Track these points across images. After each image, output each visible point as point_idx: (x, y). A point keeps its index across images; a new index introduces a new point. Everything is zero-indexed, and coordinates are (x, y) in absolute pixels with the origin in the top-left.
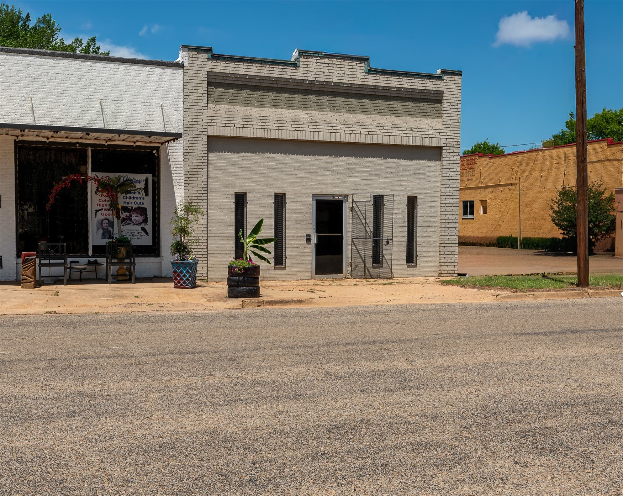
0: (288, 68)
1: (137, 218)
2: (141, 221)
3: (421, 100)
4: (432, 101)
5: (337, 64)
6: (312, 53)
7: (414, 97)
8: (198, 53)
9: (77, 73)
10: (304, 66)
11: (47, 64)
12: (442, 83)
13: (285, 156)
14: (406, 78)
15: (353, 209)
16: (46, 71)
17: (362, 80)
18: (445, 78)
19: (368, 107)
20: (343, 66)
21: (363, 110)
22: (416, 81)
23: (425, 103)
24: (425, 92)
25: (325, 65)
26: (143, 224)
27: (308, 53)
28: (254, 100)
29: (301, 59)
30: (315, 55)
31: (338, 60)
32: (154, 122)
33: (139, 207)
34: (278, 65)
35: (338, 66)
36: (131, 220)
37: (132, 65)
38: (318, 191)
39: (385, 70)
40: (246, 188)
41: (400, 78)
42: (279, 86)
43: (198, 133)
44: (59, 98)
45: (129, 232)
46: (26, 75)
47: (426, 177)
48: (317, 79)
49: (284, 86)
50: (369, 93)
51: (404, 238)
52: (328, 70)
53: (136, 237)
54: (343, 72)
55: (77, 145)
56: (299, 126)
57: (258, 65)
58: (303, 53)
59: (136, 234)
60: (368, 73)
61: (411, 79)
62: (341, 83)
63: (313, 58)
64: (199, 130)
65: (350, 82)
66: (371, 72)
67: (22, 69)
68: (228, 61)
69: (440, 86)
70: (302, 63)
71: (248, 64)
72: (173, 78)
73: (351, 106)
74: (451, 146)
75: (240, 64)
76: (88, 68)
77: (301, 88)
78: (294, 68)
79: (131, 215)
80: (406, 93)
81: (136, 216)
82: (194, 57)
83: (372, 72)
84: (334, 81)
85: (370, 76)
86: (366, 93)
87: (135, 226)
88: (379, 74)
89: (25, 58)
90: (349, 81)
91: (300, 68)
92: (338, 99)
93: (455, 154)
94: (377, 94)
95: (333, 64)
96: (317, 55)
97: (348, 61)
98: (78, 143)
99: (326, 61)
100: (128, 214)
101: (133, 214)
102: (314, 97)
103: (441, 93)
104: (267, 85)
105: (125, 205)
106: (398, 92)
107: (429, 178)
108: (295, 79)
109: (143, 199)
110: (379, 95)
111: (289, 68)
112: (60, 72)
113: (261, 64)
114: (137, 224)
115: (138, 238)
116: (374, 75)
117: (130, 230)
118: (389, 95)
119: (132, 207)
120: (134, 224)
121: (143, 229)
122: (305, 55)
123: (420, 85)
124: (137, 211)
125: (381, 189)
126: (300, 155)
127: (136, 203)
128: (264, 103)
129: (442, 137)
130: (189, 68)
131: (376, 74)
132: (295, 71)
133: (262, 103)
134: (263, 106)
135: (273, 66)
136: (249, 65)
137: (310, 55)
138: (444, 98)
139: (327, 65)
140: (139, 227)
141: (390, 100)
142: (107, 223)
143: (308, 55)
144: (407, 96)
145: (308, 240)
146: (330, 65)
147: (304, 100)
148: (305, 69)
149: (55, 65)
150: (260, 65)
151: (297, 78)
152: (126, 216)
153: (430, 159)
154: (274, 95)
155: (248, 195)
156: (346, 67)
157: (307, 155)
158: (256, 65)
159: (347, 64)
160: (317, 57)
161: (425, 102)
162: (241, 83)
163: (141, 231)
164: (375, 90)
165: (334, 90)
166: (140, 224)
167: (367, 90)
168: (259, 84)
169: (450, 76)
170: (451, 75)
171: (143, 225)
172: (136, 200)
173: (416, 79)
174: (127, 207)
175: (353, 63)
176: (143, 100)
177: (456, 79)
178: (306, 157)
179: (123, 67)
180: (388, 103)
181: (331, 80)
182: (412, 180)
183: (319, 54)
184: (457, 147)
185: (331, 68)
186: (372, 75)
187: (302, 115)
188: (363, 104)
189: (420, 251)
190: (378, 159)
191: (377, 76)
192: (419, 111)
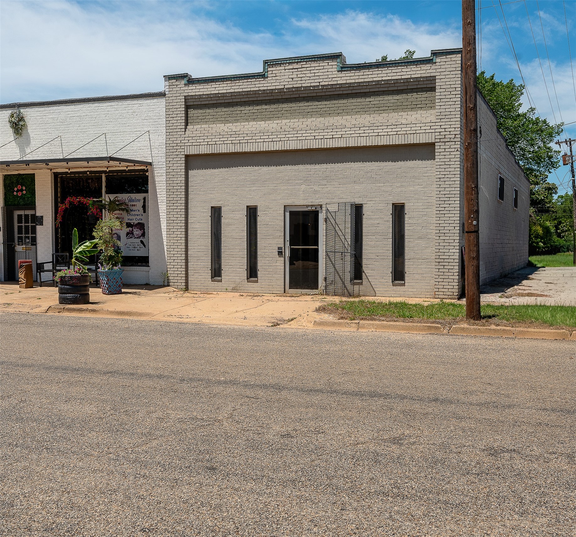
0: (256, 80)
1: (137, 233)
2: (140, 235)
3: (409, 91)
4: (424, 89)
5: (306, 67)
6: (280, 61)
7: (399, 88)
8: (176, 81)
9: (89, 114)
10: (272, 75)
11: (71, 110)
12: (433, 67)
13: (257, 168)
14: (386, 69)
15: (328, 219)
16: (69, 116)
17: (334, 79)
18: (438, 60)
19: (344, 108)
20: (313, 68)
21: (339, 111)
22: (400, 70)
23: (414, 94)
24: (412, 80)
25: (293, 70)
26: (141, 237)
27: (276, 62)
28: (228, 116)
29: (269, 69)
30: (283, 62)
31: (308, 63)
32: (143, 148)
33: (139, 223)
34: (247, 79)
35: (308, 69)
36: (133, 234)
37: (127, 100)
38: (289, 202)
39: (360, 64)
40: (221, 202)
41: (379, 70)
42: (250, 99)
43: (177, 153)
44: (78, 136)
45: (132, 244)
46: (58, 121)
47: (417, 181)
48: (286, 87)
49: (256, 99)
50: (345, 92)
51: (389, 252)
52: (297, 75)
53: (136, 249)
54: (313, 74)
55: (88, 173)
56: (267, 137)
57: (229, 82)
58: (271, 62)
59: (136, 246)
60: (341, 71)
61: (393, 68)
62: (311, 86)
63: (282, 66)
64: (178, 150)
65: (321, 84)
66: (344, 69)
67: (55, 116)
68: (202, 83)
69: (431, 71)
70: (271, 72)
71: (219, 83)
72: (157, 106)
73: (325, 109)
74: (446, 140)
75: (212, 84)
76: (97, 108)
77: (272, 98)
78: (263, 79)
79: (133, 230)
80: (388, 85)
81: (136, 231)
82: (174, 85)
83: (346, 69)
84: (303, 85)
85: (343, 74)
86: (341, 92)
87: (136, 239)
88: (353, 70)
89: (57, 107)
90: (319, 82)
91: (269, 78)
92: (311, 104)
93: (453, 150)
94: (354, 92)
95: (303, 68)
96: (285, 62)
97: (318, 62)
98: (88, 171)
99: (295, 66)
100: (131, 229)
101: (134, 229)
102: (286, 106)
103: (432, 79)
104: (239, 100)
105: (129, 221)
106: (379, 86)
107: (421, 181)
108: (264, 90)
109: (142, 215)
110: (356, 93)
111: (258, 80)
112: (79, 114)
113: (231, 80)
114: (137, 238)
115: (138, 250)
116: (348, 72)
117: (132, 243)
118: (368, 90)
119: (134, 223)
120: (135, 238)
121: (142, 242)
122: (273, 64)
123: (405, 73)
124: (138, 226)
125: (360, 197)
126: (271, 166)
127: (136, 219)
128: (238, 118)
129: (433, 131)
130: (170, 95)
131: (350, 70)
132: (263, 82)
133: (235, 118)
134: (237, 121)
135: (243, 81)
136: (221, 83)
137: (277, 64)
138: (437, 84)
139: (296, 70)
140: (138, 240)
141: (370, 97)
142: (116, 237)
143: (276, 64)
144: (390, 89)
145: (280, 253)
146: (299, 70)
147: (276, 110)
148: (274, 78)
149: (76, 110)
150: (230, 82)
151: (266, 88)
152: (130, 231)
153: (422, 159)
154: (247, 109)
155: (223, 209)
156: (316, 68)
157: (279, 166)
158: (227, 82)
159: (318, 65)
160: (286, 63)
161: (414, 92)
162: (215, 102)
163: (140, 243)
164: (350, 88)
165: (306, 95)
166: (139, 237)
167: (342, 89)
168: (231, 101)
169: (445, 57)
170: (446, 55)
171: (141, 239)
172: (136, 217)
173: (399, 68)
174: (130, 223)
175: (324, 63)
176: (135, 130)
177: (453, 59)
178: (278, 167)
179: (121, 104)
180: (368, 100)
181: (300, 85)
182: (399, 185)
183: (287, 60)
184: (455, 142)
185: (300, 73)
186: (345, 72)
187: (272, 125)
188: (339, 105)
189: (409, 267)
190: (356, 163)
191: (352, 72)
192: (407, 104)
